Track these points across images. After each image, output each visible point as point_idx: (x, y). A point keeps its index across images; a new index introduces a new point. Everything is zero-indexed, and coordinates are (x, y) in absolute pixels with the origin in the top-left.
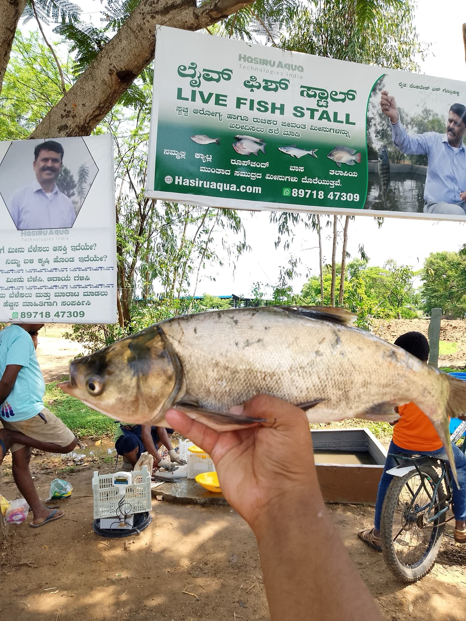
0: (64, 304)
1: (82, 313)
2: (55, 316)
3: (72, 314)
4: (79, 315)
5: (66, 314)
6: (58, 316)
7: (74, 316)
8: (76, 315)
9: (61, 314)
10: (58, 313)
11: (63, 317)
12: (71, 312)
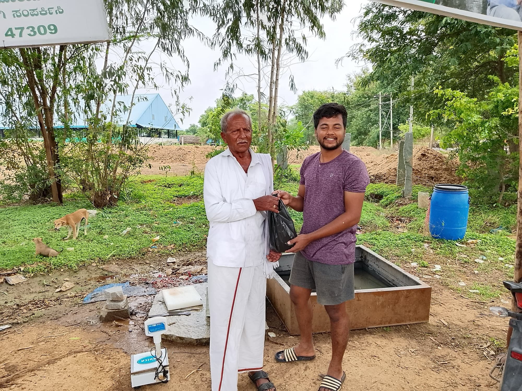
0: (17, 14)
1: (52, 27)
2: (6, 35)
3: (36, 30)
4: (48, 31)
5: (26, 32)
6: (13, 35)
7: (40, 33)
8: (42, 31)
9: (17, 32)
10: (10, 30)
11: (21, 35)
12: (33, 28)
